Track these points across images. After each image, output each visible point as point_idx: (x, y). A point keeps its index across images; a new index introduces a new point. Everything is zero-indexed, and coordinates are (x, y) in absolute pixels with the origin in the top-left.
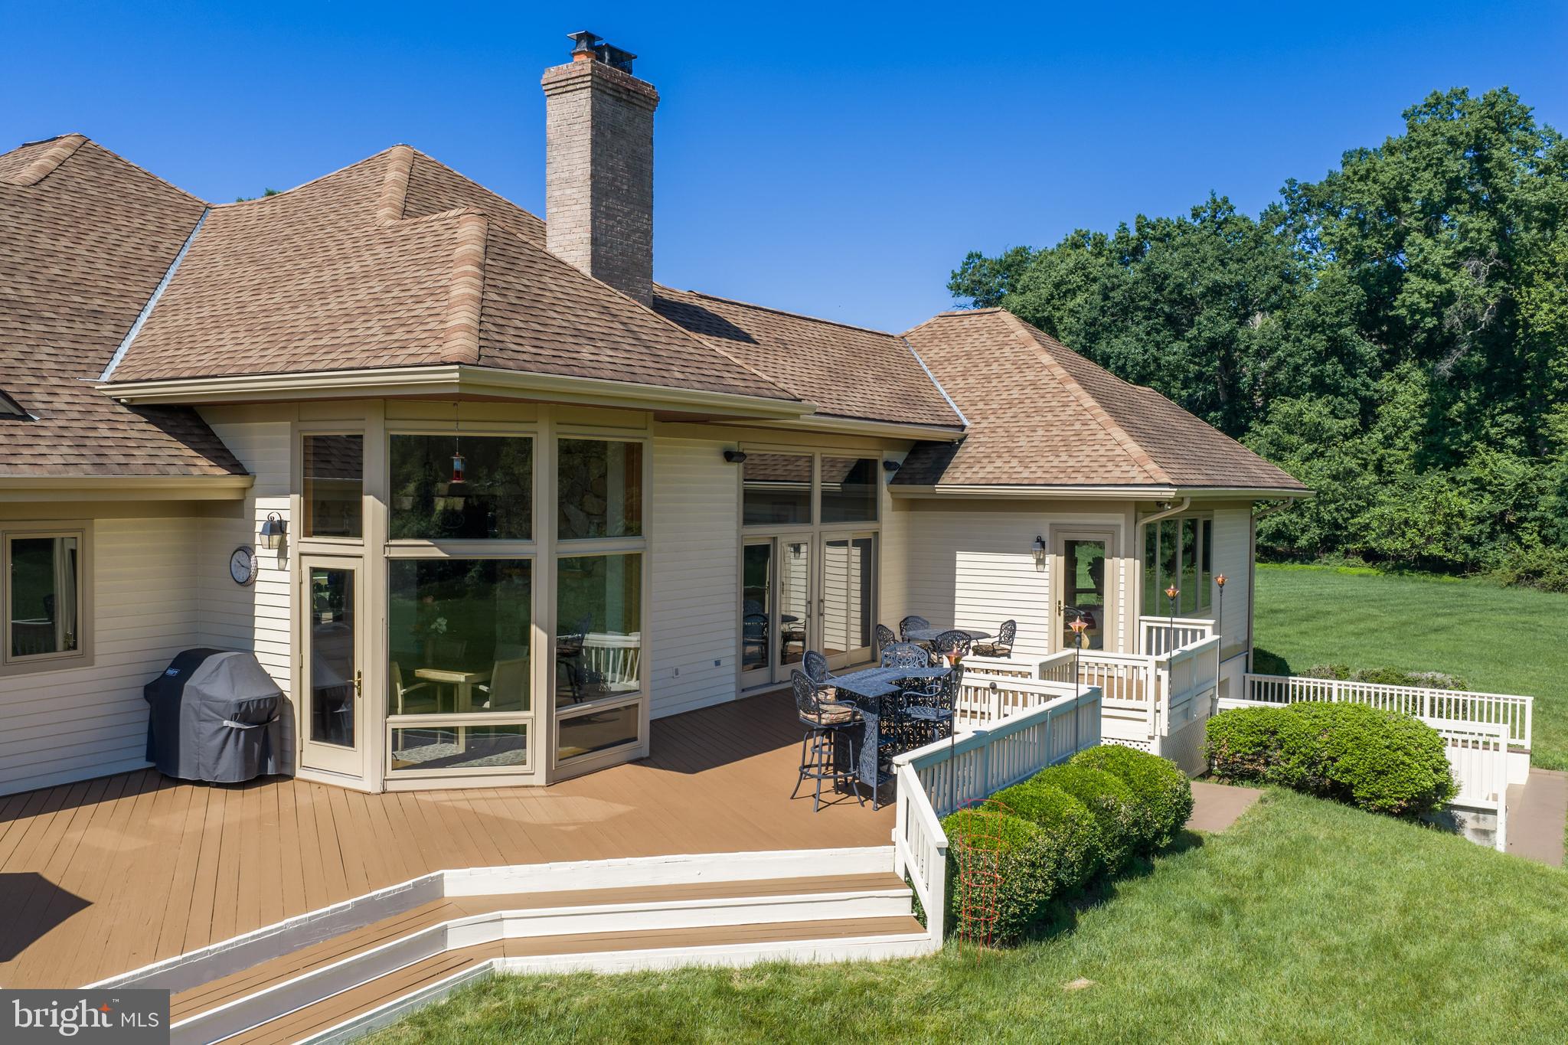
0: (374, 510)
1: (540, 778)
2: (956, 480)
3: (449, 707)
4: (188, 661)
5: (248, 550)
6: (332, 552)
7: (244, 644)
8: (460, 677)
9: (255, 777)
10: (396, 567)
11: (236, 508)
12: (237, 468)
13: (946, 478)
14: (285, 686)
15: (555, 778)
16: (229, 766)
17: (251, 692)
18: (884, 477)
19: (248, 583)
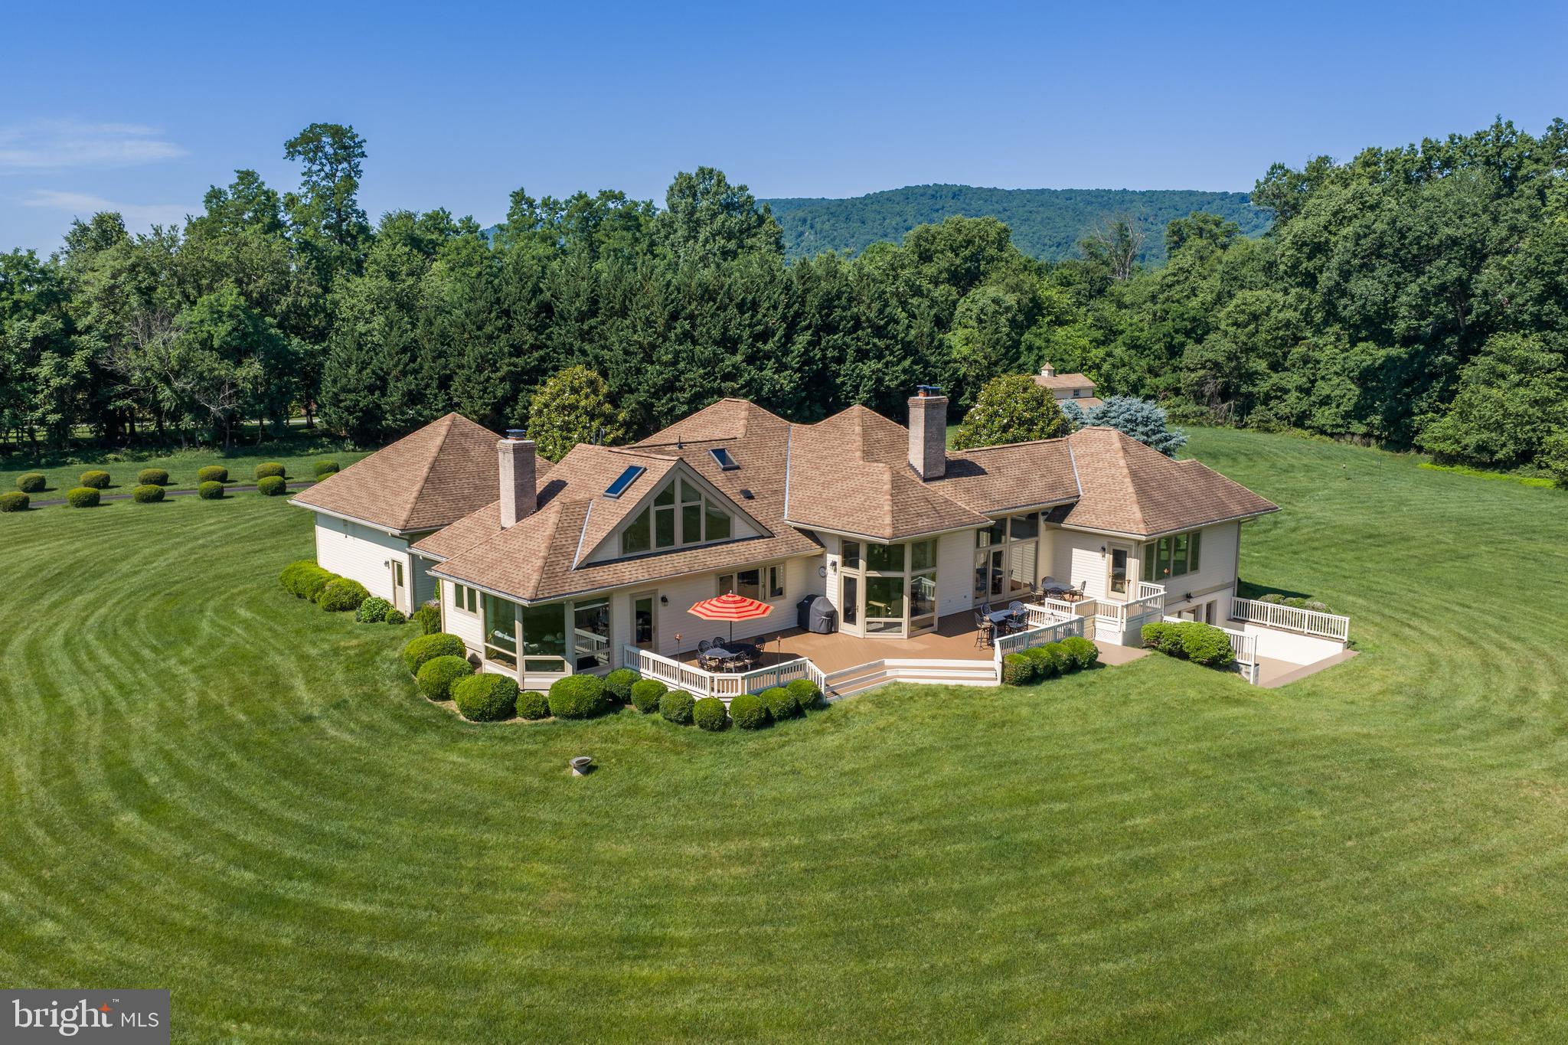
0: (862, 563)
1: (906, 637)
2: (1071, 522)
3: (878, 616)
4: (811, 598)
5: (825, 568)
6: (850, 572)
7: (823, 593)
8: (882, 605)
9: (830, 632)
10: (868, 579)
11: (822, 556)
12: (822, 546)
13: (1066, 521)
14: (836, 607)
15: (909, 637)
16: (823, 628)
17: (829, 610)
18: (1042, 519)
19: (825, 577)
